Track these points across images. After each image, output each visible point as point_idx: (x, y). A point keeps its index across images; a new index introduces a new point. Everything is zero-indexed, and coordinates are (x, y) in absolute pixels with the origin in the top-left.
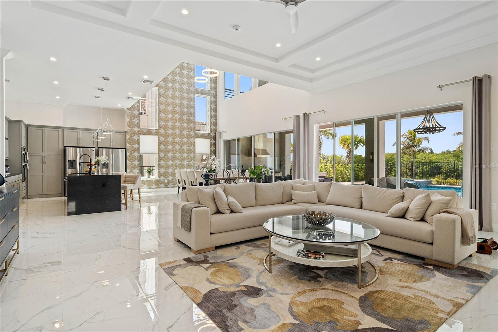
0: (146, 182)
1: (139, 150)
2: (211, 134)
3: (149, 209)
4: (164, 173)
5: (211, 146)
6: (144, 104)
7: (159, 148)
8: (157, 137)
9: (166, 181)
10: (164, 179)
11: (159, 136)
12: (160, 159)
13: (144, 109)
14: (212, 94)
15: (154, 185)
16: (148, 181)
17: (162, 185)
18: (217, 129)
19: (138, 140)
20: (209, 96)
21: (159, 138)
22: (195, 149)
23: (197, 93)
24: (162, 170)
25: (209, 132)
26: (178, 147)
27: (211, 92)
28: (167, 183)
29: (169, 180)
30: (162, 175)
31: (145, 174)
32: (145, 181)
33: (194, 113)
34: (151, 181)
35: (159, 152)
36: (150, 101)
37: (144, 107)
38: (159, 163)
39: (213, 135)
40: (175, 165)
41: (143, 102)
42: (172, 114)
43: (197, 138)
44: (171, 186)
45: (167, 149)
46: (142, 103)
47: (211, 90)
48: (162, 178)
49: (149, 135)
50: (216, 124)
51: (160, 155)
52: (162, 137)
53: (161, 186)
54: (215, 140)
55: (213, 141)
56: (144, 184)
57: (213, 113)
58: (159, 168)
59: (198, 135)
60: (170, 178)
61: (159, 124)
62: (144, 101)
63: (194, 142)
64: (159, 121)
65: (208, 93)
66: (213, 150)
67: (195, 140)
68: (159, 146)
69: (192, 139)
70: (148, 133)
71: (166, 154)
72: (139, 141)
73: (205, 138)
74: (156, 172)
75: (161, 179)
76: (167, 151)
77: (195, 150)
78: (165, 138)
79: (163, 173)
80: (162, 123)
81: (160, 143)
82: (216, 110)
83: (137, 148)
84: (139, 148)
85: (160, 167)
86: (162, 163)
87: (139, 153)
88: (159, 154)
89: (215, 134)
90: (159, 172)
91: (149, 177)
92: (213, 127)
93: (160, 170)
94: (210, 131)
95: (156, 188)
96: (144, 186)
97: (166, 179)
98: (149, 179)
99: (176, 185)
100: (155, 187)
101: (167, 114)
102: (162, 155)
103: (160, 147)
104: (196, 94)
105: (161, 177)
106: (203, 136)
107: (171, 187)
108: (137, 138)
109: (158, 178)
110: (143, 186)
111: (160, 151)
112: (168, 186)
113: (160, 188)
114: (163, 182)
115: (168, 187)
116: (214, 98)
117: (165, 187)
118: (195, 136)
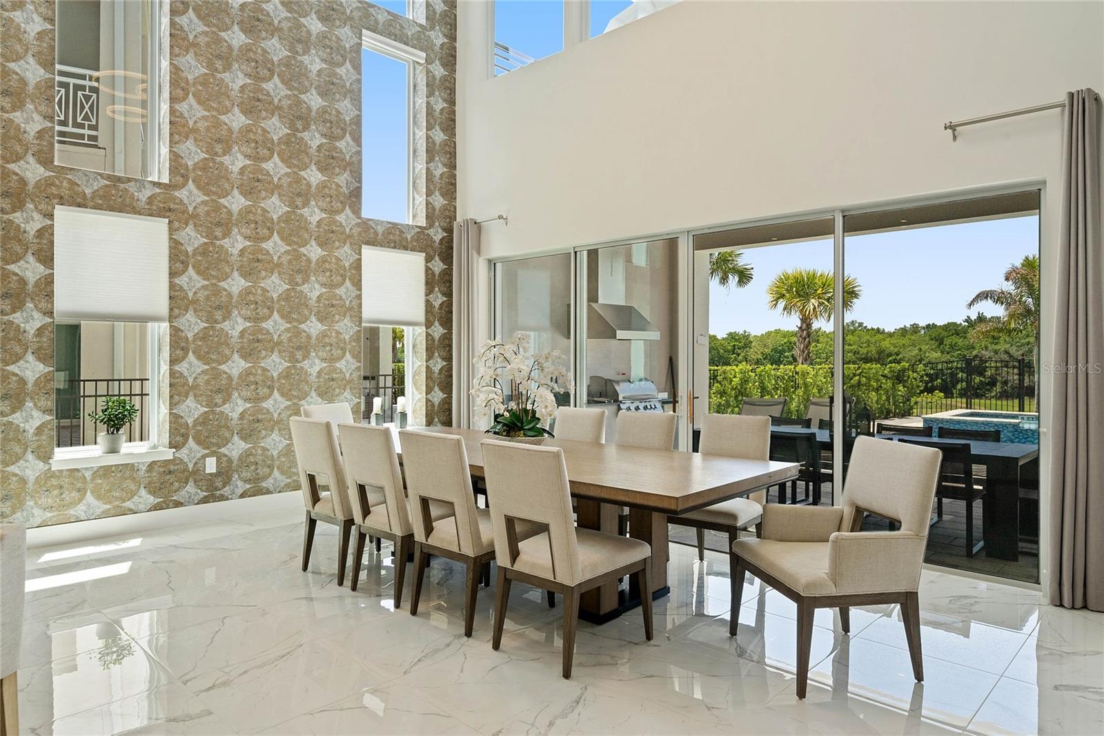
0: (93, 479)
1: (50, 295)
2: (431, 232)
3: (110, 633)
4: (204, 420)
5: (431, 283)
6: (87, 98)
7: (172, 286)
8: (161, 225)
9: (211, 466)
10: (204, 457)
11: (176, 224)
12: (179, 346)
13: (86, 118)
14: (437, 48)
15: (143, 492)
16: (106, 471)
17: (190, 488)
18: (455, 212)
19: (46, 234)
20: (424, 55)
21: (172, 230)
22: (359, 297)
23: (368, 29)
24: (192, 409)
25: (422, 222)
26: (275, 285)
27: (432, 34)
28: (218, 474)
29: (230, 461)
30: (192, 432)
31: (89, 433)
32: (88, 475)
33: (357, 121)
34: (128, 469)
35: (171, 309)
36: (119, 73)
37: (87, 109)
38: (177, 368)
39: (438, 235)
40: (259, 378)
41: (83, 88)
42: (246, 112)
43: (368, 243)
44: (240, 491)
45: (217, 291)
46: (80, 93)
47: (432, 28)
48: (191, 451)
49: (112, 209)
50: (449, 187)
51: (182, 322)
52: (190, 230)
53: (183, 493)
54: (447, 257)
55: (438, 266)
56: (82, 491)
57: (439, 136)
58: (171, 397)
59: (376, 233)
60: (236, 448)
61: (175, 158)
62: (87, 83)
63: (358, 265)
64: (177, 137)
65: (419, 41)
66: (437, 304)
67: (360, 254)
68: (173, 274)
69: (347, 248)
70: (106, 196)
71: (211, 320)
72: (52, 243)
73: (406, 248)
74: (157, 414)
75: (183, 454)
76: (218, 307)
77: (360, 306)
78: (210, 235)
79: (196, 422)
80: (193, 153)
81: (178, 259)
82: (450, 125)
83: (37, 284)
84: (49, 281)
85: (179, 390)
86: (192, 367)
87: (50, 313)
88: (171, 318)
89: (450, 231)
90: (175, 419)
91: (113, 450)
92: (439, 201)
93: (181, 410)
94: (427, 217)
95: (157, 508)
96: (80, 500)
97: (212, 454)
98: (113, 460)
99: (264, 484)
100: (152, 500)
101: (217, 110)
102: (192, 324)
103: (182, 281)
104: (364, 31)
105: (184, 444)
106: (394, 238)
107: (242, 496)
108: (37, 223)
109: (169, 454)
110: (73, 504)
111: (178, 301)
112: (226, 491)
113: (178, 504)
114: (196, 474)
115: (223, 498)
116: (444, 65)
117: (205, 500)
118: (360, 233)
